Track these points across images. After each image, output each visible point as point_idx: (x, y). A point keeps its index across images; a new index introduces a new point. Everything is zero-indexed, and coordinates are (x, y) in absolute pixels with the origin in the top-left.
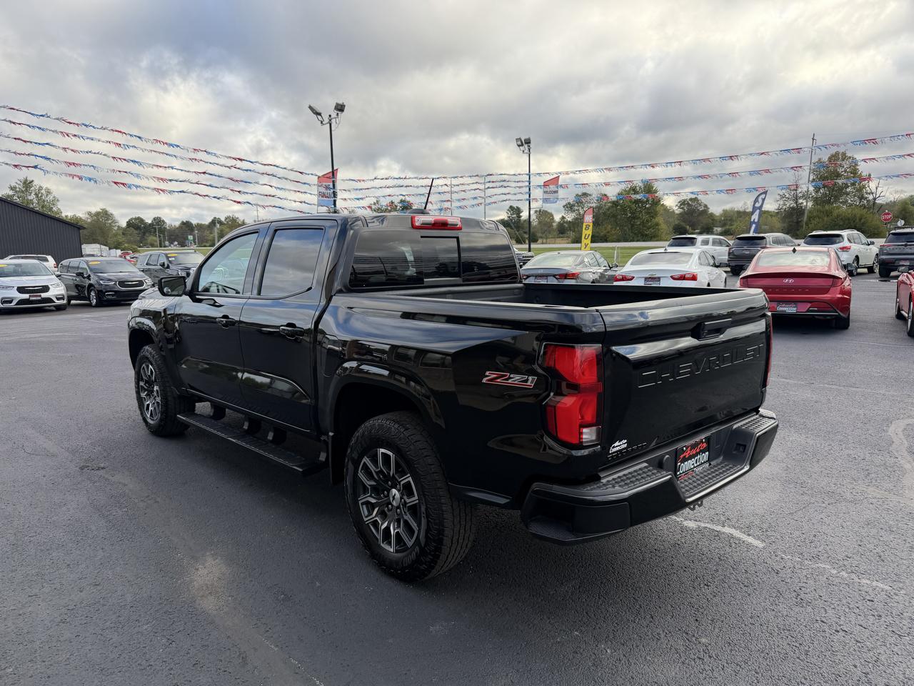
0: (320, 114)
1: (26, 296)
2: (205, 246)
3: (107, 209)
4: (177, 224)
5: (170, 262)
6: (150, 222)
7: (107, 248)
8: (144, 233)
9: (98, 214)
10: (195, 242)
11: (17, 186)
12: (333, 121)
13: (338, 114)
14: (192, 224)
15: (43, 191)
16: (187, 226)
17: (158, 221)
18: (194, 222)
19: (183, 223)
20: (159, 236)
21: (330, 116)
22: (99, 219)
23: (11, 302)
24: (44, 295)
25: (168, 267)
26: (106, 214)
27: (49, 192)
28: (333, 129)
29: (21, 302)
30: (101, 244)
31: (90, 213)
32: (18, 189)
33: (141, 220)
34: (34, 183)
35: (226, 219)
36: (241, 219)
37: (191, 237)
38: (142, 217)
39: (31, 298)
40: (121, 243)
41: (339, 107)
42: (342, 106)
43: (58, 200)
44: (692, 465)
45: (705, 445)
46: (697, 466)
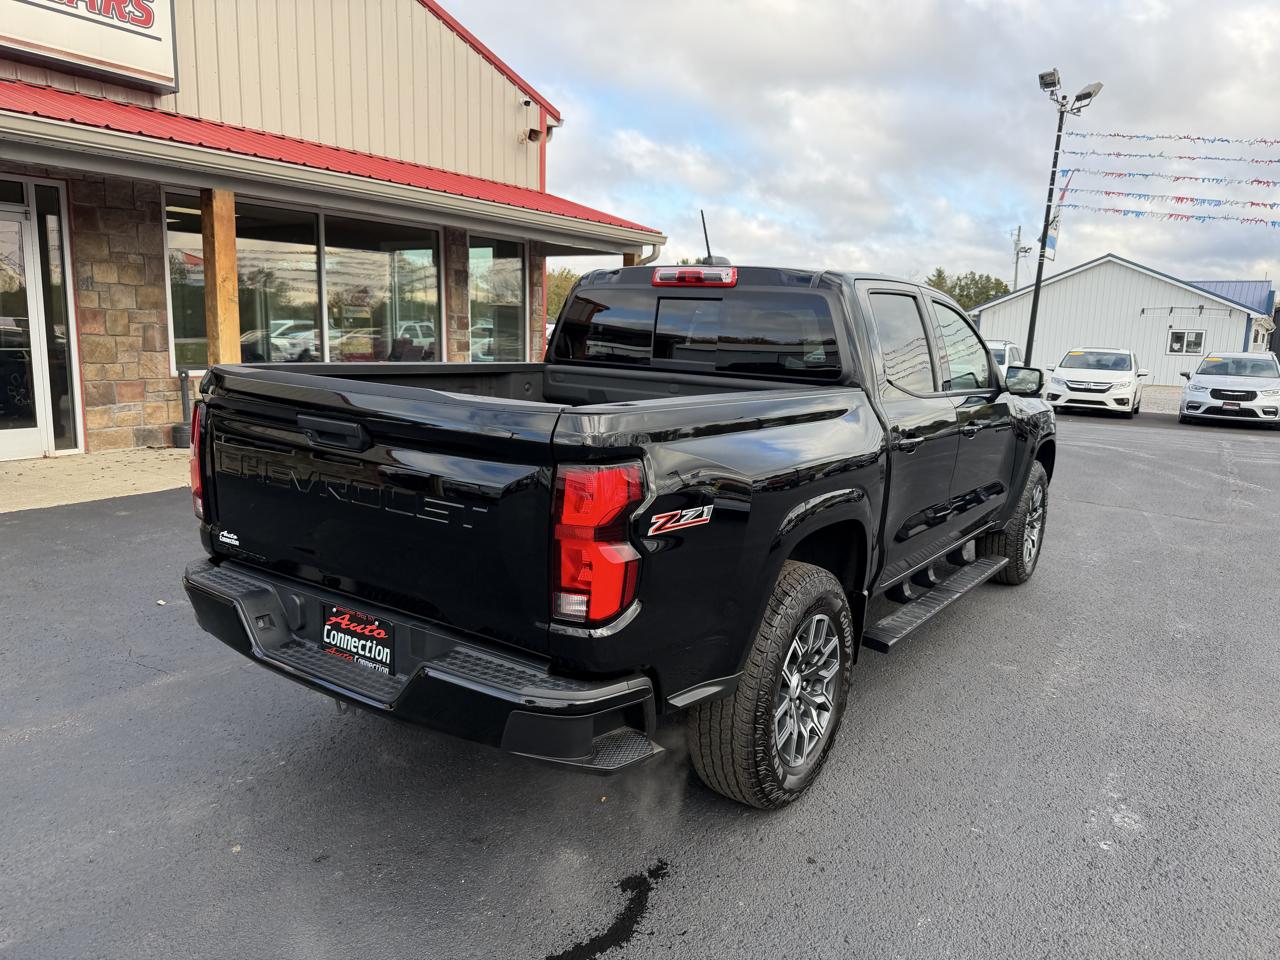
1: (1219, 403)
23: (1197, 408)
24: (1245, 405)
29: (1211, 410)
39: (1226, 407)
44: (355, 647)
45: (383, 634)
46: (364, 657)
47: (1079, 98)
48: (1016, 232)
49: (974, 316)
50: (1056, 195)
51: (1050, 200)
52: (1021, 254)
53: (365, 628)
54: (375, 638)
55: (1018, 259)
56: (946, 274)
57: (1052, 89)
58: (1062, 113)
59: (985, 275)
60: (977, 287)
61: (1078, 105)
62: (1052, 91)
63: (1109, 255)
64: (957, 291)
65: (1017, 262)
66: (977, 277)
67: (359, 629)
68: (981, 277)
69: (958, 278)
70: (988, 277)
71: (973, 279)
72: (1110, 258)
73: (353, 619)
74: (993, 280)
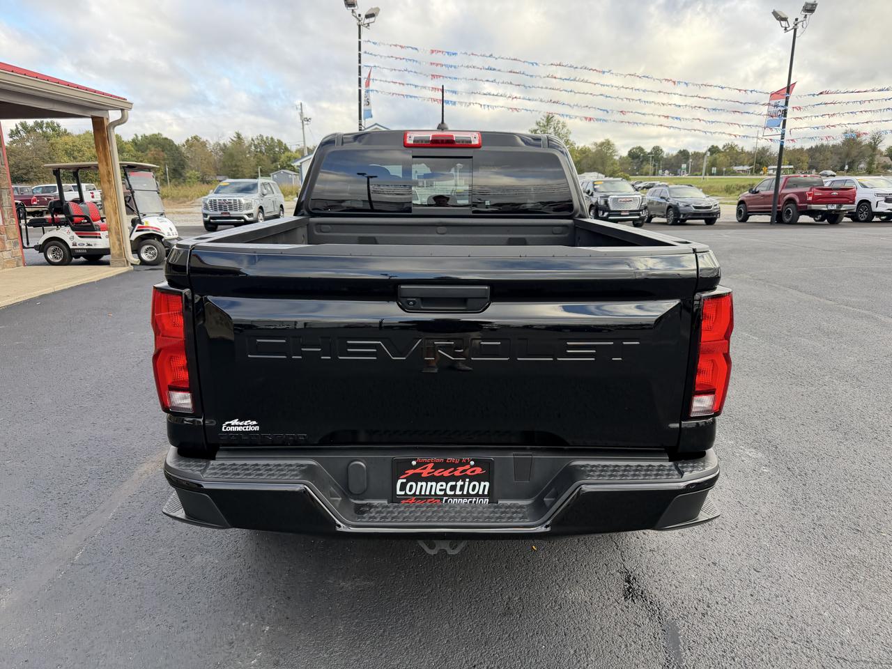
0: (785, 19)
2: (696, 175)
3: (610, 139)
4: (675, 153)
5: (595, 190)
6: (649, 151)
7: (604, 176)
8: (642, 162)
9: (602, 144)
10: (688, 171)
11: (542, 121)
12: (800, 25)
13: (806, 16)
14: (689, 153)
15: (560, 125)
16: (684, 154)
17: (657, 150)
18: (691, 151)
19: (680, 152)
20: (654, 166)
21: (797, 20)
22: (601, 149)
25: (592, 195)
26: (609, 144)
27: (564, 126)
28: (797, 35)
30: (599, 172)
31: (596, 144)
32: (541, 125)
33: (641, 149)
34: (554, 118)
35: (724, 146)
36: (740, 146)
37: (684, 166)
38: (643, 146)
40: (616, 171)
41: (809, 7)
42: (813, 5)
43: (570, 133)
44: (440, 490)
45: (478, 470)
46: (455, 496)
47: (367, 17)
48: (300, 107)
49: (298, 166)
50: (363, 82)
51: (360, 86)
52: (305, 123)
53: (455, 470)
54: (467, 476)
55: (303, 125)
56: (243, 136)
57: (353, 8)
58: (360, 26)
59: (270, 137)
60: (266, 145)
61: (367, 21)
62: (353, 10)
63: (376, 124)
64: (253, 147)
65: (303, 128)
66: (265, 138)
67: (446, 474)
68: (267, 138)
69: (252, 140)
70: (272, 138)
71: (262, 140)
72: (376, 126)
73: (437, 466)
74: (276, 141)
